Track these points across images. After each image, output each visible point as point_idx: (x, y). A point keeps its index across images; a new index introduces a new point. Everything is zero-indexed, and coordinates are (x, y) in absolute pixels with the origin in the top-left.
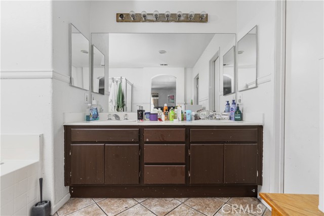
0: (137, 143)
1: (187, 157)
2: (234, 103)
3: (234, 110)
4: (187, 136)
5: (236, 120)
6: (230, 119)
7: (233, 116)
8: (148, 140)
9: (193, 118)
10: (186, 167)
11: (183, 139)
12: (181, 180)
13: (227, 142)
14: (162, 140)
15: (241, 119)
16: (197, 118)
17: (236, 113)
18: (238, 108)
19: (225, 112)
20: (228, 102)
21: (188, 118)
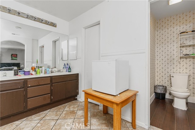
0: (23, 88)
1: (51, 90)
2: (68, 65)
3: (68, 68)
4: (51, 81)
5: (69, 72)
6: (66, 71)
7: (68, 70)
8: (30, 86)
9: (50, 72)
10: (50, 95)
11: (49, 83)
12: (48, 101)
13: (67, 81)
14: (38, 84)
15: (70, 72)
16: (52, 72)
17: (69, 69)
18: (70, 67)
19: (63, 68)
20: (68, 64)
21: (48, 72)
